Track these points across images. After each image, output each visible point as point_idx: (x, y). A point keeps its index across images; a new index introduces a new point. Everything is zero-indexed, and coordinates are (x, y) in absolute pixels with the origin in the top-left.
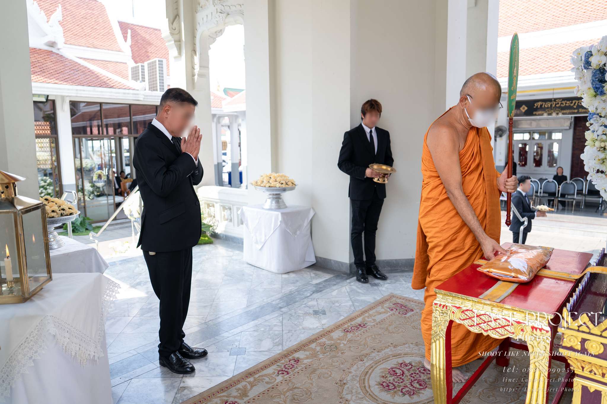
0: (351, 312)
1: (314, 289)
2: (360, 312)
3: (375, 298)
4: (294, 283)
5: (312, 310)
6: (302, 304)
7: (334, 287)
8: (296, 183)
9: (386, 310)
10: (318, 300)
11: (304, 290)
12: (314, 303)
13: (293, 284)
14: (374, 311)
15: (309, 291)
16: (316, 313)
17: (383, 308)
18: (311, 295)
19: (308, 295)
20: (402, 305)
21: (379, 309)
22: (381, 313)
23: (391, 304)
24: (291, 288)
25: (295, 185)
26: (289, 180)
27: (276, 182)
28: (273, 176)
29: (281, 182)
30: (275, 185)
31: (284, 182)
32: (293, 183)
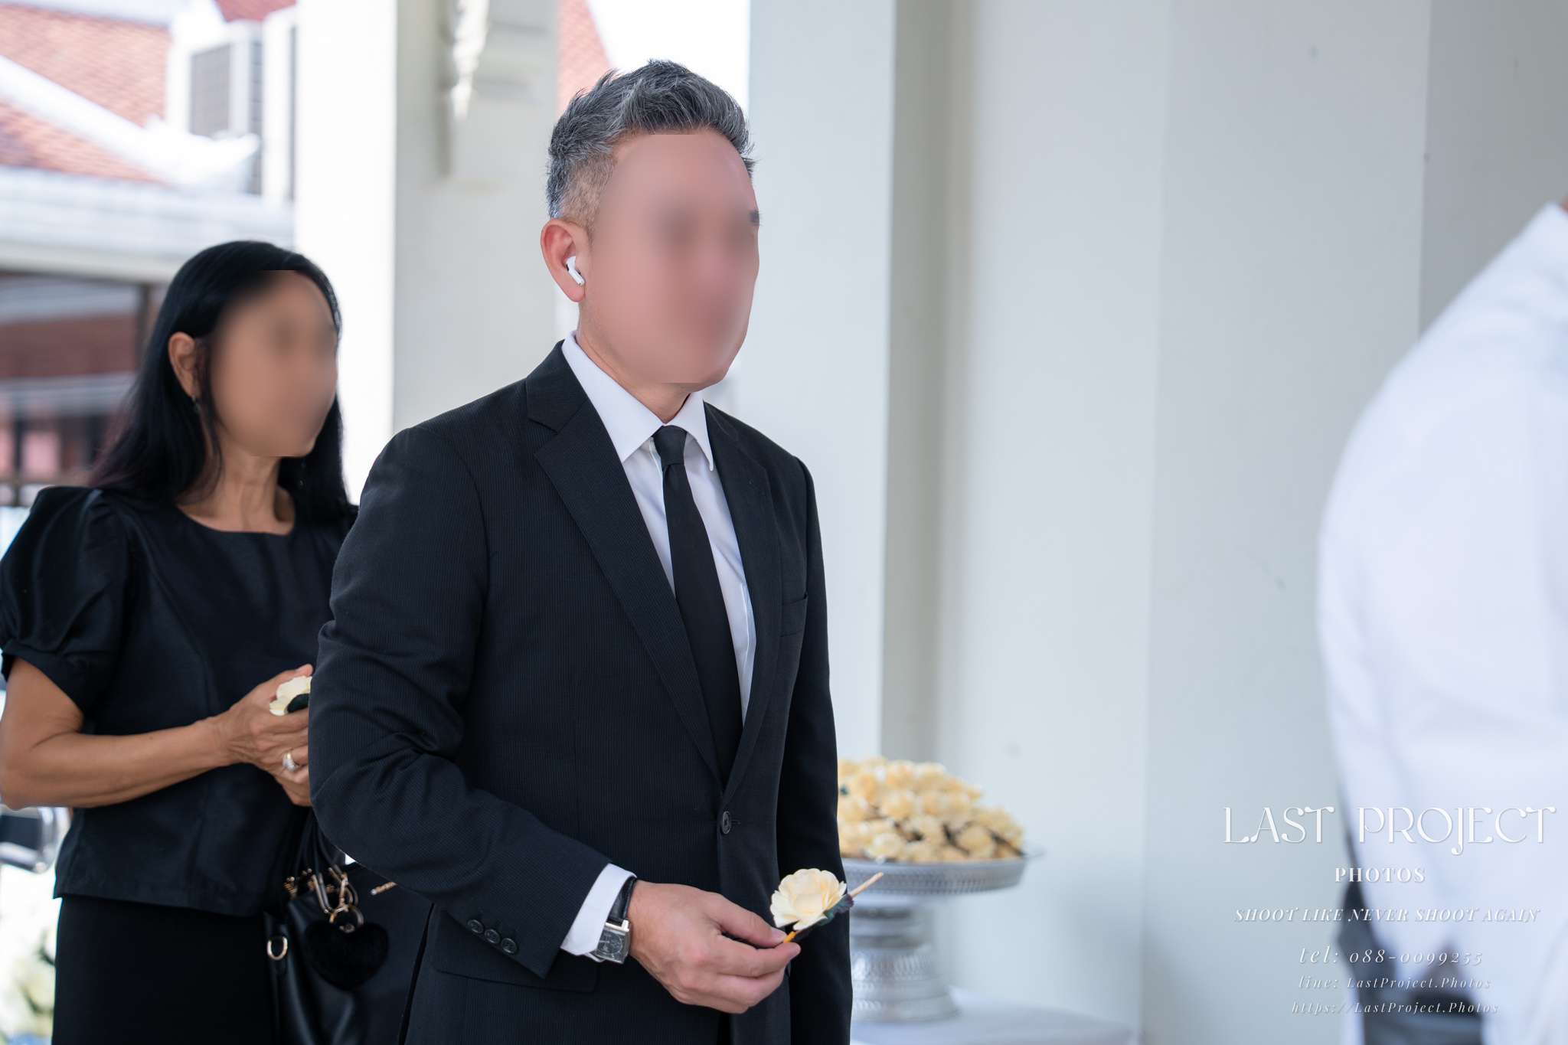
8: (1029, 841)
25: (1019, 853)
26: (975, 812)
27: (876, 826)
28: (864, 782)
29: (908, 827)
30: (869, 841)
31: (931, 827)
32: (1008, 836)
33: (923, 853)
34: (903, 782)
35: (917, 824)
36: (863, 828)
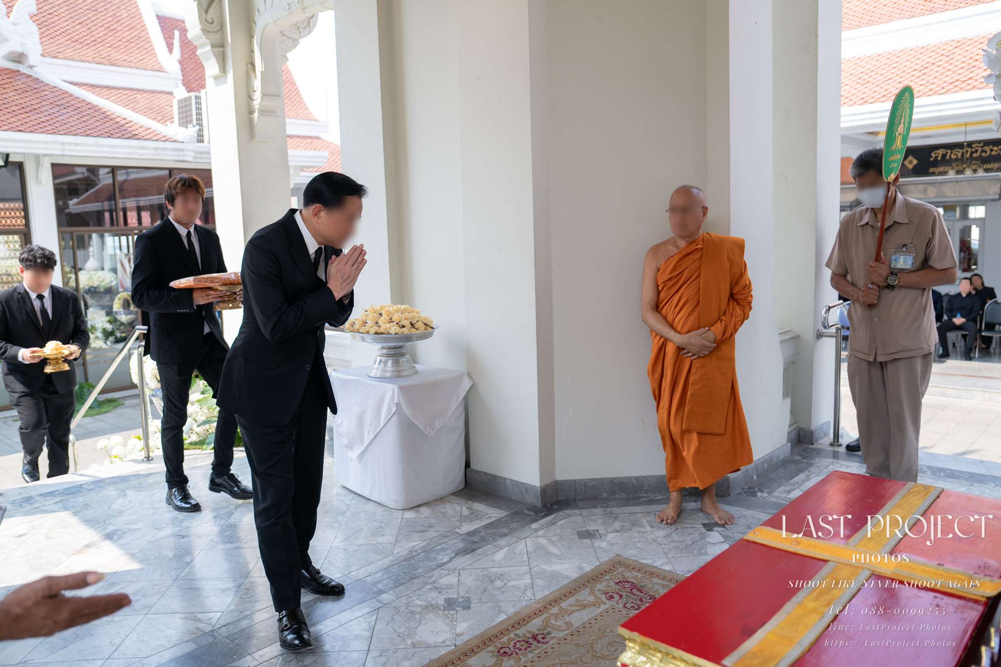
0: (524, 603)
1: (461, 545)
2: (541, 605)
3: (581, 568)
4: (423, 531)
5: (444, 597)
6: (426, 584)
7: (502, 542)
8: (434, 324)
9: (598, 598)
10: (462, 573)
11: (439, 547)
12: (452, 579)
13: (420, 534)
14: (572, 600)
15: (449, 551)
16: (450, 604)
17: (592, 593)
18: (451, 560)
19: (445, 560)
20: (634, 586)
21: (585, 596)
22: (585, 607)
23: (612, 584)
24: (414, 544)
25: (432, 328)
26: (419, 317)
27: (392, 324)
28: (386, 311)
29: (400, 324)
30: (390, 329)
31: (407, 323)
32: (428, 324)
33: (405, 331)
34: (397, 311)
35: (403, 323)
36: (388, 325)
